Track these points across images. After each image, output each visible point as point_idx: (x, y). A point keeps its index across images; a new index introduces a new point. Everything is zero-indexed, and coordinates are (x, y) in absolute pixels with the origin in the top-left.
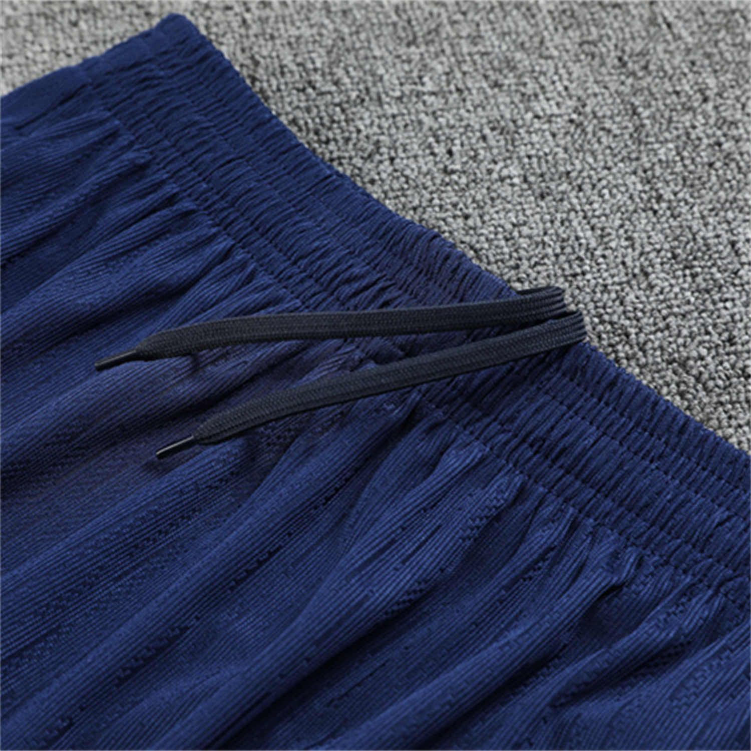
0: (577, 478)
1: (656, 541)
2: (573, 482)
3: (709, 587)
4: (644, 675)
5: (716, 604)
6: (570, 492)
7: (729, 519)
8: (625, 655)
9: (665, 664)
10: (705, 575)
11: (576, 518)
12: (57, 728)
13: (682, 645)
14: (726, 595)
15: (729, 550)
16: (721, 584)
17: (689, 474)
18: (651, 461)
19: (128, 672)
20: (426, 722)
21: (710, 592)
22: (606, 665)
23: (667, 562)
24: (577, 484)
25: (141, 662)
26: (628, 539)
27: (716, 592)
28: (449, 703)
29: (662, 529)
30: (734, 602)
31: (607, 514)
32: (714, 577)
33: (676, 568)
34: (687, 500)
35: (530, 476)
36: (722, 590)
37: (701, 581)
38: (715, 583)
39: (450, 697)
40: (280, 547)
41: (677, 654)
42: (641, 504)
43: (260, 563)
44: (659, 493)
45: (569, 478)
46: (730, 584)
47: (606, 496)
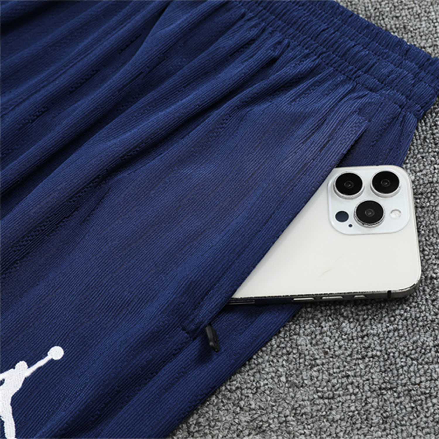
0: (268, 11)
1: (297, 36)
2: (266, 13)
3: (315, 55)
4: (282, 91)
5: (317, 62)
6: (264, 17)
7: (328, 28)
8: (274, 82)
9: (291, 86)
10: (314, 50)
11: (265, 28)
12: (42, 111)
13: (299, 78)
14: (322, 59)
15: (326, 41)
16: (320, 54)
17: (313, 11)
18: (299, 6)
19: (74, 89)
20: (188, 112)
21: (315, 57)
22: (266, 86)
23: (299, 45)
24: (268, 14)
25: (79, 85)
26: (286, 36)
27: (318, 57)
28: (198, 104)
29: (300, 32)
30: (325, 62)
31: (278, 27)
32: (318, 51)
33: (303, 47)
34: (312, 21)
35: (248, 10)
36: (321, 57)
37: (312, 52)
38: (318, 54)
39: (199, 102)
40: (141, 35)
41: (297, 82)
42: (292, 22)
43: (132, 42)
44: (300, 18)
45: (264, 11)
46: (324, 55)
47: (279, 20)
